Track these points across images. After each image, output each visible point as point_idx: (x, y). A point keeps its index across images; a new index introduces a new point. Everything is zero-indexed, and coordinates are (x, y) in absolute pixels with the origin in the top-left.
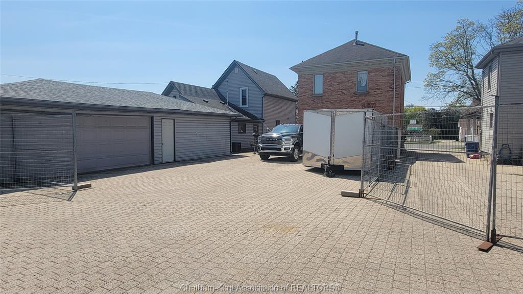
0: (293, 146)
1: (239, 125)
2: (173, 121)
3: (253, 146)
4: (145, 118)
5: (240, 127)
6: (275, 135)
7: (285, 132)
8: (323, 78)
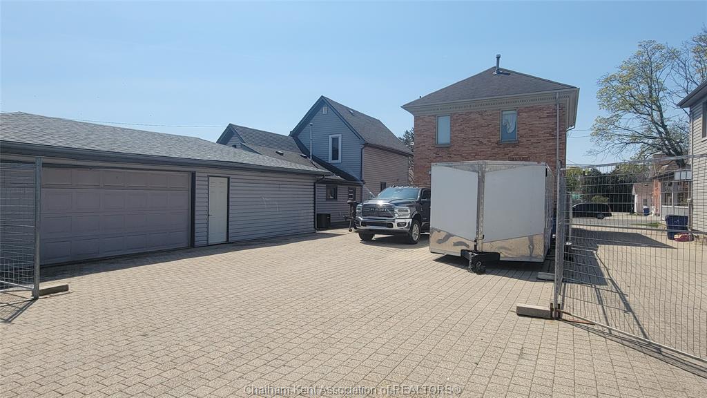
0: (411, 220)
1: (328, 187)
2: (226, 179)
3: (347, 220)
4: (182, 174)
5: (329, 191)
6: (381, 203)
7: (397, 198)
8: (451, 121)
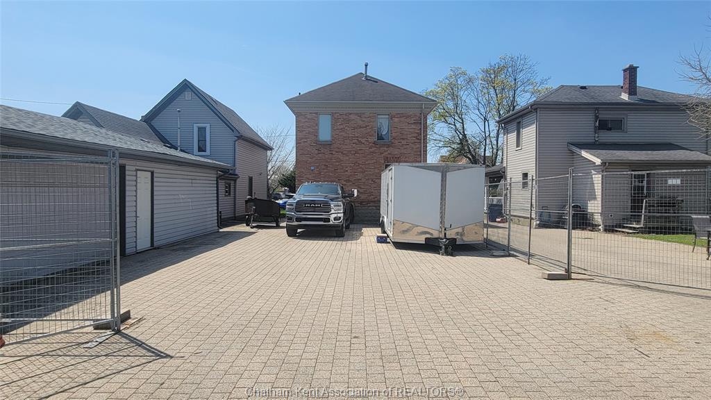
0: (343, 215)
2: (150, 173)
8: (332, 119)
